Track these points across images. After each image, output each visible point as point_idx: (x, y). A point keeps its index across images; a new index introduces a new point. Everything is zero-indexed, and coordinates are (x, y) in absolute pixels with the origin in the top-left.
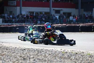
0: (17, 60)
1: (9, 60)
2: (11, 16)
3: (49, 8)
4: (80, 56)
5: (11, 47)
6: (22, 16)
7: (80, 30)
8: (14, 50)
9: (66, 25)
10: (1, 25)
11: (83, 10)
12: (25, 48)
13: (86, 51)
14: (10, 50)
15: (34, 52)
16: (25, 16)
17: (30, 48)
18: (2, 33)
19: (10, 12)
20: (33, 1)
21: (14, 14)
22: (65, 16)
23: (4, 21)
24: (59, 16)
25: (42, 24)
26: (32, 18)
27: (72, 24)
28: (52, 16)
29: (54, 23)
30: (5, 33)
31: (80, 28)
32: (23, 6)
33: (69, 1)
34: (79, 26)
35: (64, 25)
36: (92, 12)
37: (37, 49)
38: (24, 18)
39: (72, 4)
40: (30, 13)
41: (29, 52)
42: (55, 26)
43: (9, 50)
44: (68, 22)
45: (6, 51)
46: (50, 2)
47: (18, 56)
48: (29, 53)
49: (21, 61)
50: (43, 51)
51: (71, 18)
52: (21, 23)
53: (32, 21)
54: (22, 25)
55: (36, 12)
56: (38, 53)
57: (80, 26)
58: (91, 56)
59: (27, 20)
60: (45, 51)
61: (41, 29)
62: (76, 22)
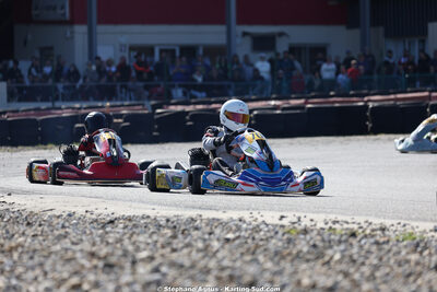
0: (76, 273)
1: (38, 271)
2: (48, 70)
3: (222, 29)
4: (367, 243)
5: (49, 213)
6: (99, 68)
7: (370, 125)
8: (63, 227)
9: (306, 103)
10: (4, 113)
11: (381, 30)
12: (114, 216)
13: (395, 222)
14: (46, 228)
15: (153, 233)
16: (110, 65)
17: (139, 213)
18: (9, 148)
19: (42, 50)
21: (59, 57)
22: (297, 64)
23: (16, 91)
25: (193, 101)
26: (145, 75)
27: (332, 96)
28: (238, 63)
29: (247, 97)
30: (20, 148)
31: (368, 114)
34: (366, 107)
35: (294, 102)
36: (423, 42)
37: (168, 220)
38: (106, 77)
40: (134, 54)
41: (132, 235)
42: (252, 111)
43: (40, 225)
45: (23, 234)
47: (78, 255)
48: (130, 238)
49: (92, 277)
50: (197, 229)
51: (327, 70)
53: (146, 88)
54: (101, 107)
55: (163, 47)
56: (174, 237)
57: (371, 105)
58: (419, 245)
59: (122, 87)
60: (207, 225)
61: (189, 123)
62: (353, 89)
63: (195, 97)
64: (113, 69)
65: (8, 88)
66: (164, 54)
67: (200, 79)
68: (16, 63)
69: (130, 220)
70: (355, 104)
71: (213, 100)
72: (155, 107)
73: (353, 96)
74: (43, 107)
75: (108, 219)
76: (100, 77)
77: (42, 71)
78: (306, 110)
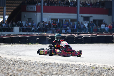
2: (30, 24)
3: (76, 15)
4: (113, 72)
5: (30, 61)
7: (113, 41)
8: (34, 65)
9: (97, 35)
10: (18, 35)
14: (29, 65)
15: (57, 67)
16: (46, 23)
17: (53, 62)
18: (19, 44)
19: (29, 19)
20: (57, 6)
21: (33, 21)
24: (88, 24)
25: (68, 33)
26: (55, 26)
27: (104, 33)
29: (82, 33)
30: (22, 44)
31: (113, 38)
32: (44, 12)
33: (100, 6)
34: (113, 36)
35: (94, 34)
37: (61, 64)
38: (45, 26)
39: (104, 9)
40: (52, 20)
42: (83, 36)
43: (28, 64)
45: (23, 66)
46: (77, 6)
47: (38, 72)
48: (51, 68)
50: (68, 66)
51: (103, 26)
52: (42, 32)
53: (55, 29)
54: (44, 34)
55: (60, 19)
56: (63, 68)
59: (49, 29)
60: (71, 65)
61: (66, 39)
62: (109, 31)
64: (47, 24)
65: (19, 28)
66: (60, 21)
68: (22, 22)
69: (51, 64)
70: (110, 35)
71: (73, 33)
73: (109, 33)
74: (28, 34)
75: (45, 63)
77: (28, 24)
78: (97, 37)
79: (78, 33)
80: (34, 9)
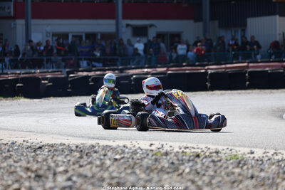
0: (17, 181)
3: (113, 22)
4: (207, 161)
6: (32, 48)
7: (209, 85)
8: (9, 151)
9: (167, 70)
11: (216, 23)
12: (42, 144)
13: (225, 148)
15: (67, 155)
16: (40, 46)
17: (58, 142)
20: (65, 2)
21: (6, 40)
24: (145, 45)
25: (94, 69)
26: (63, 53)
27: (184, 66)
28: (123, 44)
29: (129, 66)
31: (208, 77)
32: (33, 17)
33: (173, 0)
34: (206, 73)
35: (159, 70)
36: (244, 31)
37: (77, 147)
38: (37, 54)
40: (55, 38)
41: (53, 156)
42: (132, 75)
44: (173, 62)
46: (115, 1)
47: (18, 169)
48: (52, 158)
49: (27, 184)
50: (96, 152)
51: (181, 49)
53: (63, 60)
54: (34, 73)
55: (74, 34)
56: (81, 157)
57: (209, 72)
58: (240, 163)
60: (103, 149)
61: (91, 83)
62: (198, 61)
63: (95, 67)
64: (42, 48)
66: (75, 39)
67: (98, 54)
69: (52, 147)
70: (199, 71)
71: (107, 68)
72: (69, 73)
73: (198, 66)
75: (38, 146)
76: (34, 53)
78: (167, 75)
79: (120, 67)
80: (7, 11)
